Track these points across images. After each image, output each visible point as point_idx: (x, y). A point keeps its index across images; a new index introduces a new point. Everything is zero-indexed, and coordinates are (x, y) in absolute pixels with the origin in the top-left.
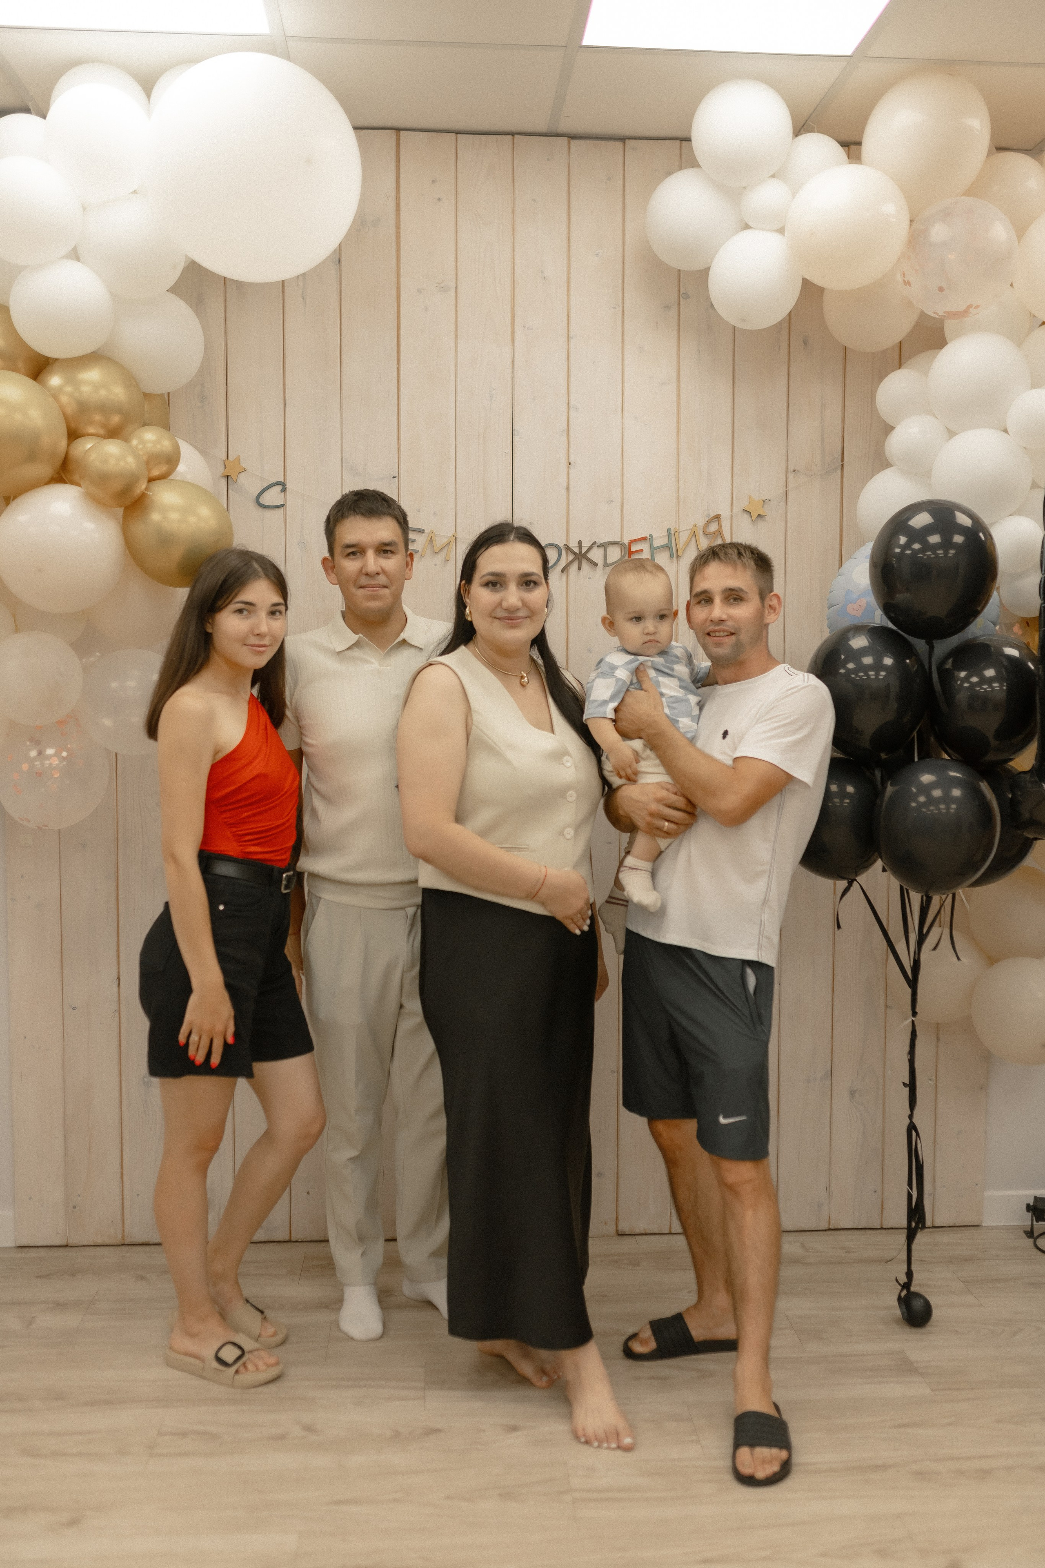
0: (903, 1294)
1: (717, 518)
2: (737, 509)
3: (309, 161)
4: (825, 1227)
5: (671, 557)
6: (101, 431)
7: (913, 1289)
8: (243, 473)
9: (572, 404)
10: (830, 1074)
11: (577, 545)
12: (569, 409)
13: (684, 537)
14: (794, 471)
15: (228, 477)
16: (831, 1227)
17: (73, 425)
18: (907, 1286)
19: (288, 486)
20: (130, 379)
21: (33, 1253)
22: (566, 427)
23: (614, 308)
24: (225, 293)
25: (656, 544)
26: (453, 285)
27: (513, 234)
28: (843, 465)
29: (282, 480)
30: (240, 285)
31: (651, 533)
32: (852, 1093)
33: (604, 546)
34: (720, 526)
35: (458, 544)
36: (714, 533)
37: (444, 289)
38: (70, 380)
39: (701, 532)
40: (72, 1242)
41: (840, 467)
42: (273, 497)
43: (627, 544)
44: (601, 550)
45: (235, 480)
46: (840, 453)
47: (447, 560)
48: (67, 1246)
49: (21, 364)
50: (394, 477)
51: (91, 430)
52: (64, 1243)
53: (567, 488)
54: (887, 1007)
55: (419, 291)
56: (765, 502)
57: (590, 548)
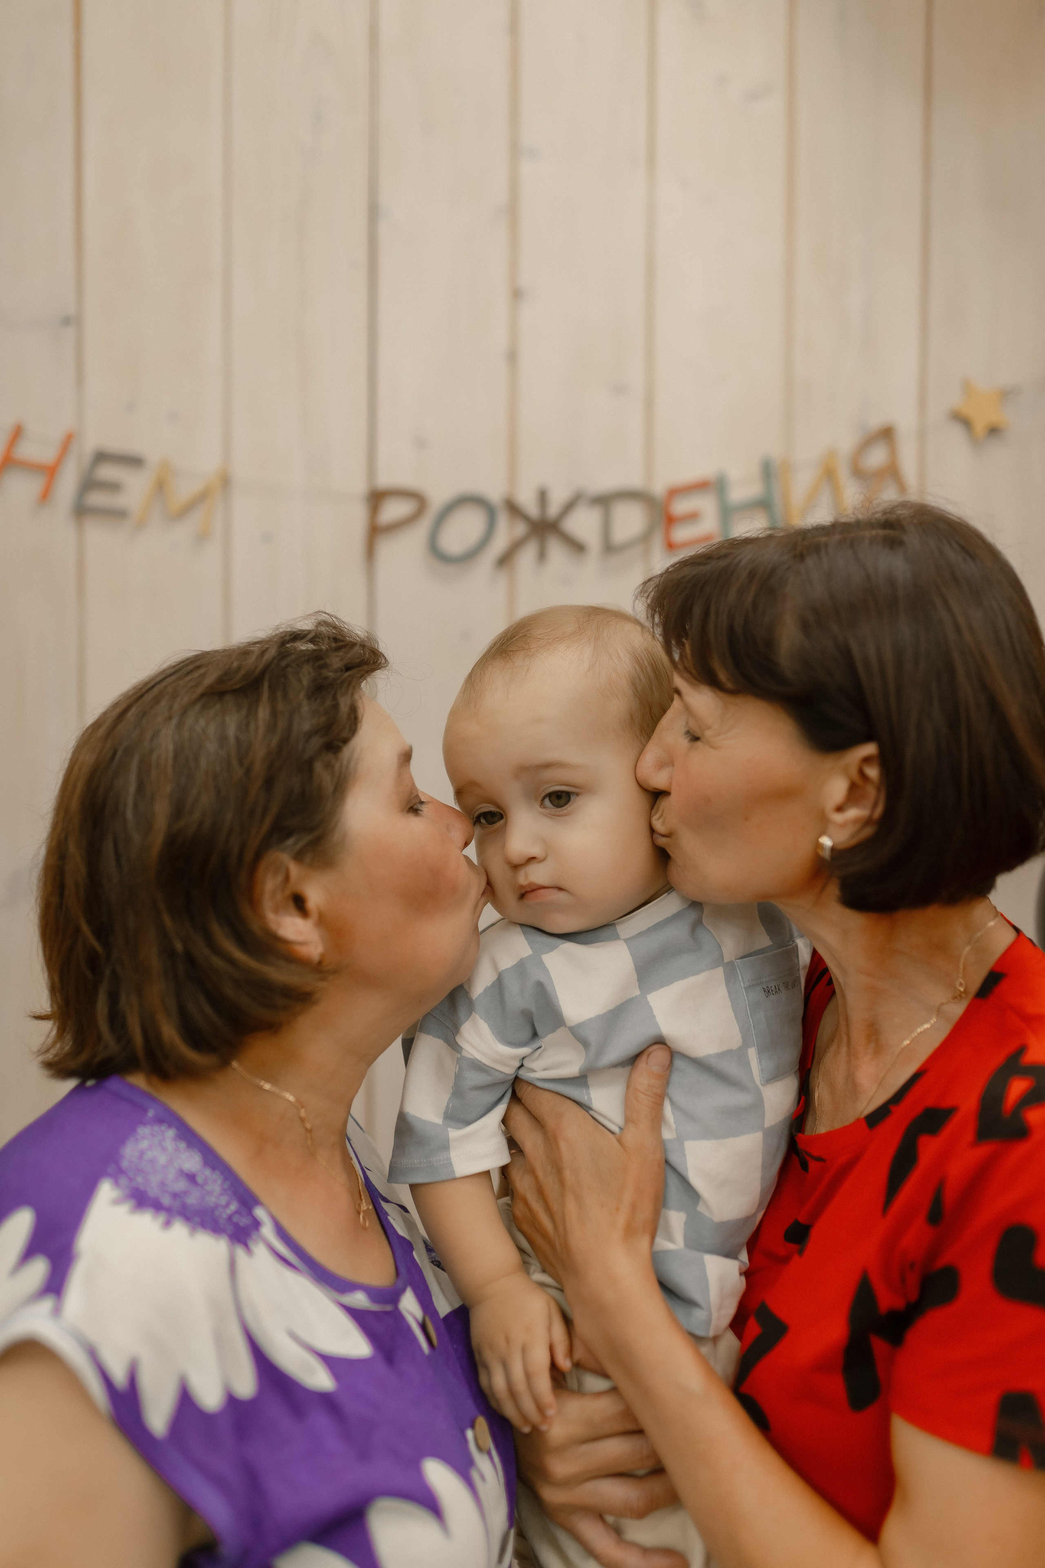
1: (887, 434)
2: (936, 410)
9: (522, 142)
11: (535, 500)
12: (514, 155)
13: (801, 482)
22: (505, 201)
25: (736, 496)
31: (721, 473)
33: (604, 502)
34: (893, 453)
35: (234, 497)
36: (882, 471)
39: (845, 470)
43: (662, 498)
44: (597, 512)
47: (202, 537)
50: (66, 321)
53: (512, 357)
56: (1006, 395)
57: (569, 507)
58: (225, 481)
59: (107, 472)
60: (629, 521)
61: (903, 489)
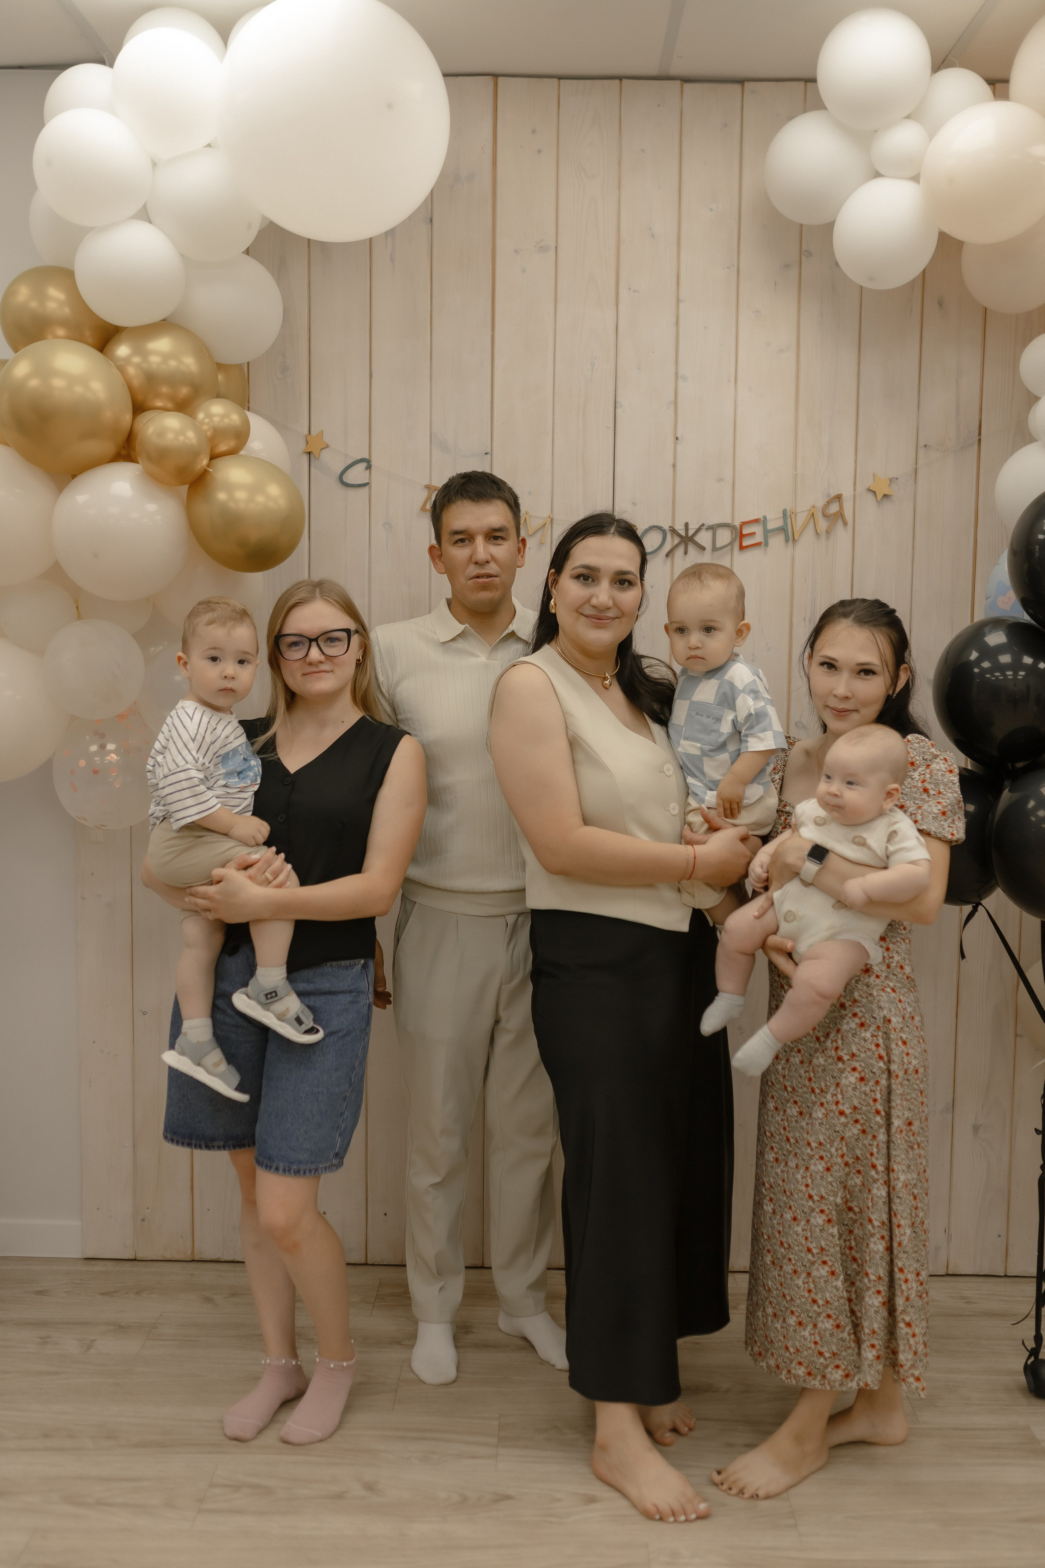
0: (1029, 1362)
1: (839, 497)
2: (861, 488)
3: (390, 106)
4: (943, 1272)
5: (787, 540)
6: (169, 405)
7: (1041, 1357)
8: (326, 449)
9: (680, 373)
10: (951, 1105)
11: (683, 527)
12: (677, 379)
13: (801, 519)
14: (926, 446)
15: (310, 453)
16: (950, 1273)
17: (140, 398)
18: (1034, 1352)
19: (373, 463)
20: (202, 349)
21: (99, 1267)
22: (673, 398)
23: (729, 268)
24: (309, 255)
25: (771, 526)
26: (553, 244)
27: (619, 187)
28: (980, 440)
29: (367, 457)
30: (324, 246)
31: (765, 514)
32: (976, 1128)
33: (713, 528)
34: (841, 507)
35: (554, 526)
36: (835, 514)
37: (543, 249)
38: (138, 350)
39: (820, 514)
40: (140, 1256)
41: (976, 443)
42: (357, 475)
43: (738, 527)
44: (709, 534)
45: (317, 457)
46: (977, 427)
47: (541, 544)
48: (135, 1260)
49: (87, 333)
50: (486, 454)
51: (159, 404)
52: (132, 1257)
53: (674, 466)
54: (1016, 1035)
55: (516, 252)
56: (892, 480)
57: (698, 531)
58: (551, 520)
60: (724, 536)
61: (845, 523)
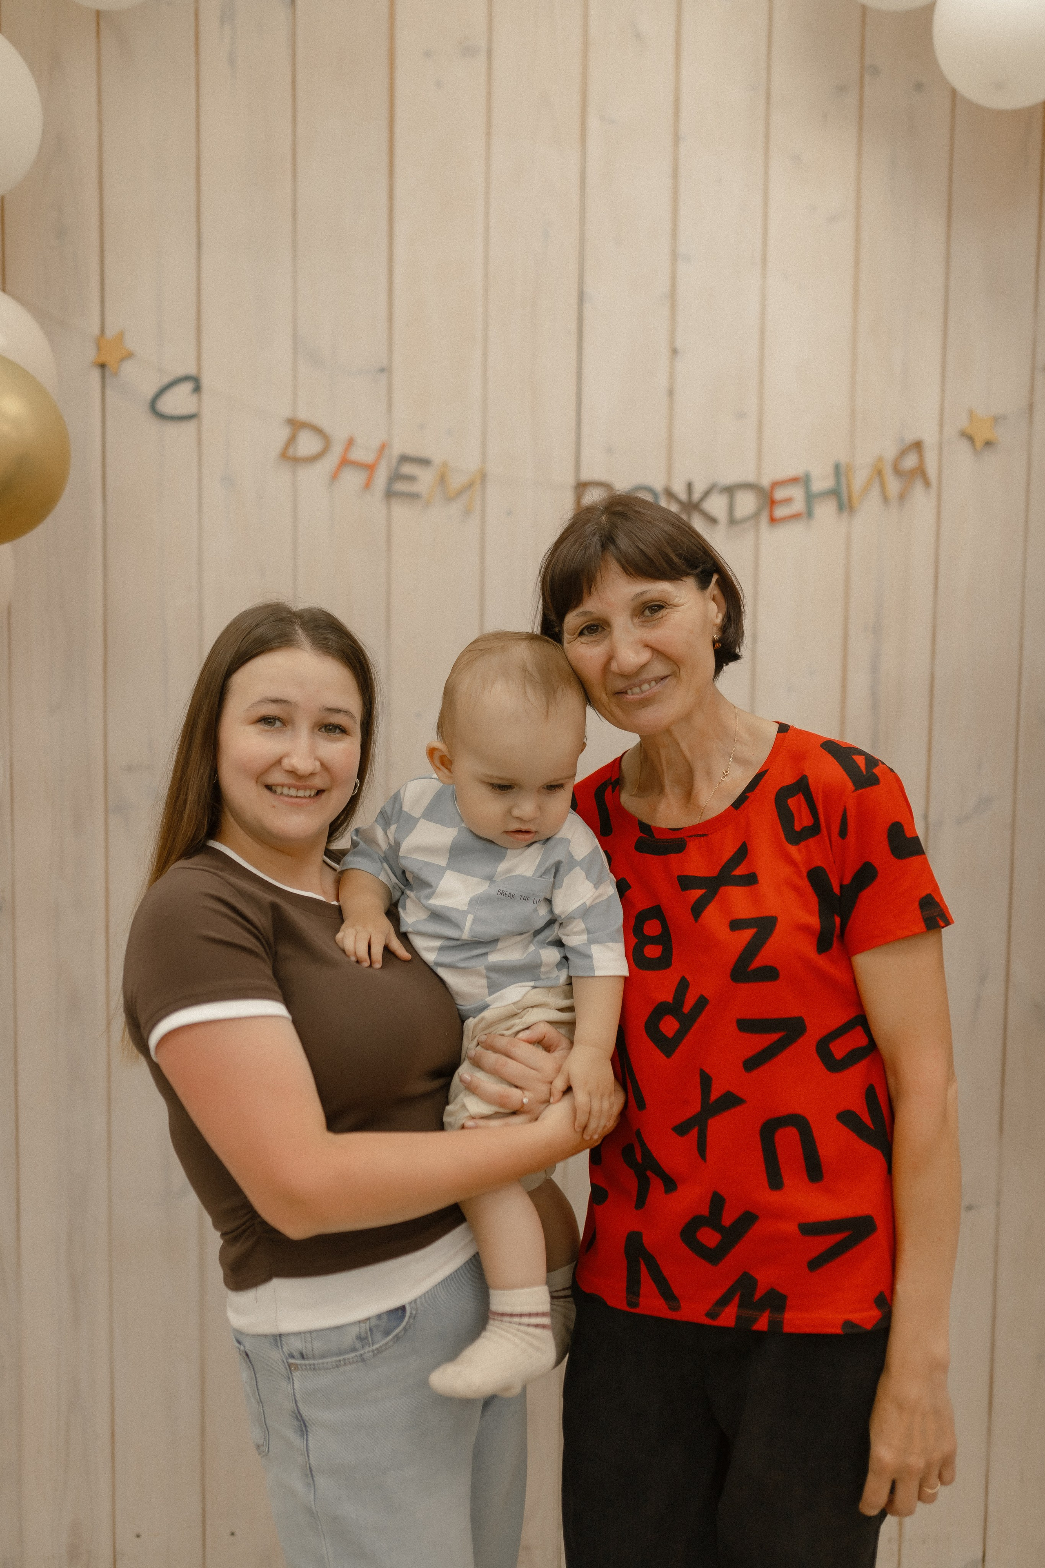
1: (918, 446)
2: (950, 431)
5: (841, 508)
8: (130, 359)
9: (680, 250)
11: (685, 488)
12: (674, 259)
13: (859, 479)
14: (1044, 369)
15: (103, 365)
19: (204, 383)
22: (669, 289)
23: (753, 89)
25: (818, 486)
26: (484, 44)
29: (194, 373)
31: (807, 470)
33: (730, 490)
34: (921, 459)
35: (488, 485)
36: (912, 470)
37: (468, 51)
39: (890, 470)
42: (178, 401)
43: (768, 489)
44: (724, 498)
45: (115, 370)
47: (468, 511)
50: (382, 370)
53: (671, 393)
56: (996, 420)
57: (707, 494)
58: (483, 476)
59: (408, 469)
60: (746, 503)
61: (927, 483)
